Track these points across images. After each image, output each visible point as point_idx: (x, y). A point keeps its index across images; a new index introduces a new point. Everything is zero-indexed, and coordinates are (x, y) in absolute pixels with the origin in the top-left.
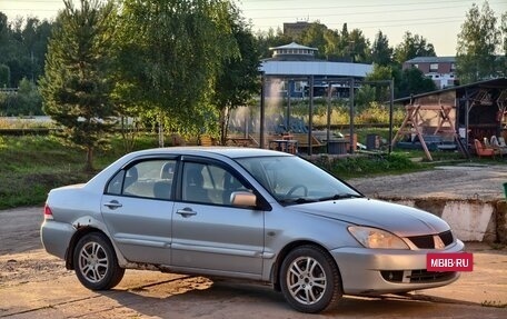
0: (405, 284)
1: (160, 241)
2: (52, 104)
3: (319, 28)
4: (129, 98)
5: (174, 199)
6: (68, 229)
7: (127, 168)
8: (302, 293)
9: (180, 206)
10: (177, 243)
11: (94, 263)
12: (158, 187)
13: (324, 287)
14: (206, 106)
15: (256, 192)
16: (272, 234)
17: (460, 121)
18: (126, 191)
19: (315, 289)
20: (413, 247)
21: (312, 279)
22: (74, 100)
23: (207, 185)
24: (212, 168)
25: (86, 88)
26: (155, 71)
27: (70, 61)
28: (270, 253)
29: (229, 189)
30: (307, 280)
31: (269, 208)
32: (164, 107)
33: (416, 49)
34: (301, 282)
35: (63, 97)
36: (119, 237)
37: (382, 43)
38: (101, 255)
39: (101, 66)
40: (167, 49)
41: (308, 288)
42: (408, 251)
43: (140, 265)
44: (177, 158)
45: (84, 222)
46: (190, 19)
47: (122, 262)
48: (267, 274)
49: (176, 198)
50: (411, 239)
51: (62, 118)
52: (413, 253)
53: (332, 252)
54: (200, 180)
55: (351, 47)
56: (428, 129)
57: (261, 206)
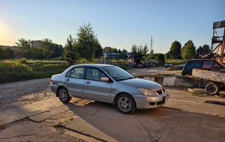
0: (156, 106)
1: (80, 91)
2: (65, 58)
3: (110, 48)
4: (80, 57)
5: (84, 79)
6: (57, 86)
7: (71, 70)
8: (123, 108)
9: (86, 81)
10: (85, 91)
11: (63, 95)
12: (80, 75)
13: (130, 107)
14: (93, 58)
15: (108, 77)
16: (114, 90)
17: (135, 61)
18: (71, 76)
19: (127, 107)
20: (158, 94)
21: (126, 104)
22: (69, 57)
23: (94, 74)
24: (95, 70)
25: (71, 54)
26: (84, 52)
27: (68, 50)
28: (113, 95)
29: (100, 76)
30: (125, 104)
31: (113, 82)
32: (86, 58)
33: (125, 51)
34: (123, 105)
35: (67, 56)
36: (69, 89)
37: (119, 50)
38: (65, 93)
39: (74, 51)
40: (86, 48)
41: (125, 106)
42: (156, 96)
43: (75, 97)
44: (85, 67)
45: (60, 84)
46: (90, 42)
47: (71, 96)
48: (112, 102)
49: (85, 78)
50: (157, 91)
51: (67, 60)
52: (158, 96)
53: (133, 96)
54: (92, 73)
55: (115, 50)
56: (130, 63)
57: (110, 81)
